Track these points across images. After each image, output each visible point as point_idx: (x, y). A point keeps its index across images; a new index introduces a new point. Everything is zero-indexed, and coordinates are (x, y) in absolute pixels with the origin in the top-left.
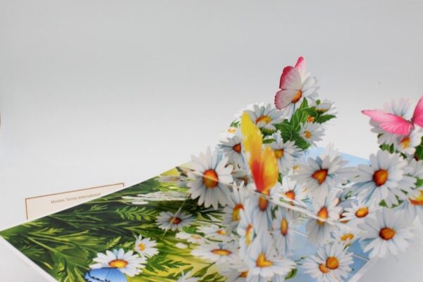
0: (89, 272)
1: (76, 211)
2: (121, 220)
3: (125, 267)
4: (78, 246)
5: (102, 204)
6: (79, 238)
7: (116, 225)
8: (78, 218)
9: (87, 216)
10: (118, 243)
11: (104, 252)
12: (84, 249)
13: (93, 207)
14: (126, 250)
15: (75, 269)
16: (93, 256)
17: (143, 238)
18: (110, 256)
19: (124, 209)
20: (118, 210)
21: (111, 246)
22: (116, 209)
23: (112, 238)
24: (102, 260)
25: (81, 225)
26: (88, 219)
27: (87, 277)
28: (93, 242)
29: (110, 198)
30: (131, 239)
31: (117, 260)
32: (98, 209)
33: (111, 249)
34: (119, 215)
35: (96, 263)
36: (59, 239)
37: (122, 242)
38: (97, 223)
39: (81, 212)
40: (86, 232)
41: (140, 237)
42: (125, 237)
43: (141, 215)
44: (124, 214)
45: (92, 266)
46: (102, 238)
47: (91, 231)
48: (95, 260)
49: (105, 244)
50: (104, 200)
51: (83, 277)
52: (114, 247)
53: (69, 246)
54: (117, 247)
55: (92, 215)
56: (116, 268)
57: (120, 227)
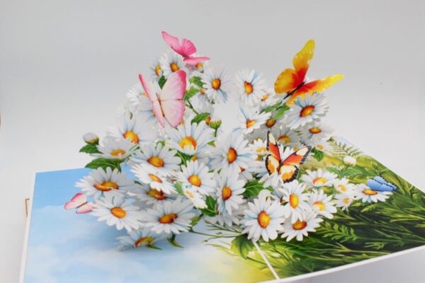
0: (394, 190)
1: (402, 244)
2: (354, 227)
3: (366, 190)
4: (401, 209)
5: (370, 249)
6: (400, 216)
7: (361, 223)
8: (400, 236)
9: (390, 236)
10: (365, 207)
11: (379, 201)
12: (396, 206)
13: (382, 247)
14: (360, 201)
15: (404, 193)
16: (390, 201)
17: (341, 208)
18: (374, 199)
19: (347, 239)
20: (355, 238)
21: (372, 206)
22: (357, 240)
23: (369, 211)
24: (382, 197)
25: (396, 228)
26: (389, 233)
27: (395, 188)
28: (387, 211)
29: (359, 257)
30: (352, 209)
31: (370, 195)
32: (376, 244)
33: (373, 203)
34: (355, 233)
35: (387, 195)
36: (419, 218)
37: (361, 207)
38: (380, 228)
39: (396, 243)
40: (392, 221)
41: (343, 209)
42: (357, 211)
43: (333, 229)
44: (349, 233)
45: (391, 193)
46: (379, 213)
47: (388, 221)
48: (388, 197)
49: (376, 208)
50: (366, 254)
51: (398, 188)
52: (369, 204)
53: (409, 210)
54: (367, 204)
55: (384, 237)
56: (372, 190)
57: (358, 220)
